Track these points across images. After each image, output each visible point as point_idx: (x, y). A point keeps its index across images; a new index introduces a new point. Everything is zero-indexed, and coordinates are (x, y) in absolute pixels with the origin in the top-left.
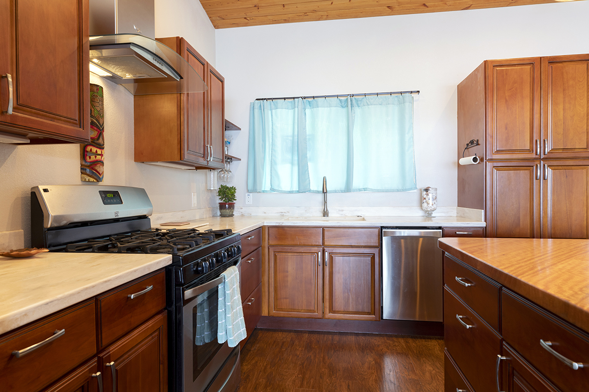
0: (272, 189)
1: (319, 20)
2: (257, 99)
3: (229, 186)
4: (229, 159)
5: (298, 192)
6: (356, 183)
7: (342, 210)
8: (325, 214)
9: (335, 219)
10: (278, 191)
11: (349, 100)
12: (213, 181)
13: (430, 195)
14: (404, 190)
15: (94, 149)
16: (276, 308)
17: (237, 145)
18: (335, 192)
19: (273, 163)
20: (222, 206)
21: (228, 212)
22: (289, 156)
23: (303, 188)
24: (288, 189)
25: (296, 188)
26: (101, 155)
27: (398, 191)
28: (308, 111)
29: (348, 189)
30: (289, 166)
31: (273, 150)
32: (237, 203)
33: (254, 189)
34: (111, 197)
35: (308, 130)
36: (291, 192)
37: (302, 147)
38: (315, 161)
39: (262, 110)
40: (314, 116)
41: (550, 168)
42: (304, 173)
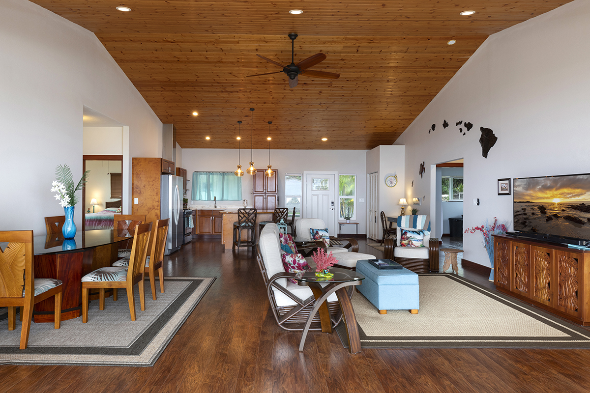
0: (199, 200)
2: (195, 172)
3: (186, 198)
4: (187, 190)
6: (225, 198)
7: (221, 206)
8: (216, 207)
9: (218, 208)
10: (201, 200)
11: (223, 173)
13: (245, 202)
14: (239, 200)
16: (200, 232)
17: (189, 186)
18: (218, 200)
19: (200, 192)
20: (184, 205)
22: (205, 189)
23: (209, 199)
25: (207, 199)
27: (237, 200)
28: (211, 176)
29: (222, 200)
30: (205, 193)
31: (200, 187)
32: (188, 204)
33: (194, 199)
35: (211, 182)
36: (205, 201)
37: (208, 187)
38: (213, 191)
39: (197, 175)
40: (213, 178)
41: (267, 196)
42: (209, 195)
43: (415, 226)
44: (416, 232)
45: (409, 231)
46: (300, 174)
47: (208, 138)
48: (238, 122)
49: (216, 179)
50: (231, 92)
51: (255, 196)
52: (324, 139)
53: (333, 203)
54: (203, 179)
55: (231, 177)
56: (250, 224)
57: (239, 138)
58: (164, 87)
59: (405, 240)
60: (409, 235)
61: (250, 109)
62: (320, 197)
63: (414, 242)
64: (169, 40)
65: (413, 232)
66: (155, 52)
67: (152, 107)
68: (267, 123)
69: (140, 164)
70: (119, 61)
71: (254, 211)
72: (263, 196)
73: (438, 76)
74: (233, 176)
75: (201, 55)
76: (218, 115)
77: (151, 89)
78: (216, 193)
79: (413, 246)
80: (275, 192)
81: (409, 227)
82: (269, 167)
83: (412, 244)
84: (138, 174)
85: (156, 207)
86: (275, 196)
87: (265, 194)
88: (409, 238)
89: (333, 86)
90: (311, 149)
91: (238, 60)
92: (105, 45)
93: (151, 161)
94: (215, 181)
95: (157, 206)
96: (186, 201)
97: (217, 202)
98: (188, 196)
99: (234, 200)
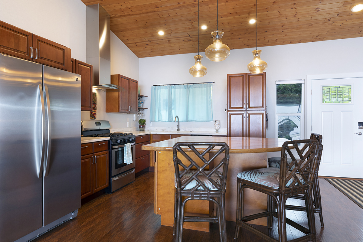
0: (159, 120)
1: (177, 54)
2: (154, 86)
3: (143, 119)
4: (143, 109)
5: (168, 121)
6: (190, 118)
7: (185, 129)
8: (178, 130)
9: (182, 132)
10: (161, 121)
11: (188, 86)
12: (135, 117)
13: (217, 123)
14: (208, 121)
15: (94, 110)
17: (147, 103)
18: (183, 121)
19: (159, 111)
20: (140, 127)
21: (142, 129)
22: (165, 108)
23: (170, 120)
24: (165, 120)
25: (167, 120)
26: (96, 112)
27: (206, 121)
28: (173, 90)
29: (187, 120)
30: (165, 111)
31: (159, 105)
32: (147, 126)
33: (153, 120)
34: (98, 123)
35: (173, 98)
36: (165, 122)
37: (170, 104)
38: (175, 108)
39: (155, 89)
40: (175, 92)
41: (250, 114)
42: (170, 114)
46: (301, 80)
47: (161, 33)
49: (179, 93)
51: (230, 114)
53: (360, 123)
54: (163, 93)
55: (198, 90)
72: (242, 114)
74: (200, 88)
80: (262, 107)
86: (262, 114)
87: (246, 111)
94: (177, 96)
96: (142, 124)
97: (180, 123)
98: (146, 115)
99: (202, 121)
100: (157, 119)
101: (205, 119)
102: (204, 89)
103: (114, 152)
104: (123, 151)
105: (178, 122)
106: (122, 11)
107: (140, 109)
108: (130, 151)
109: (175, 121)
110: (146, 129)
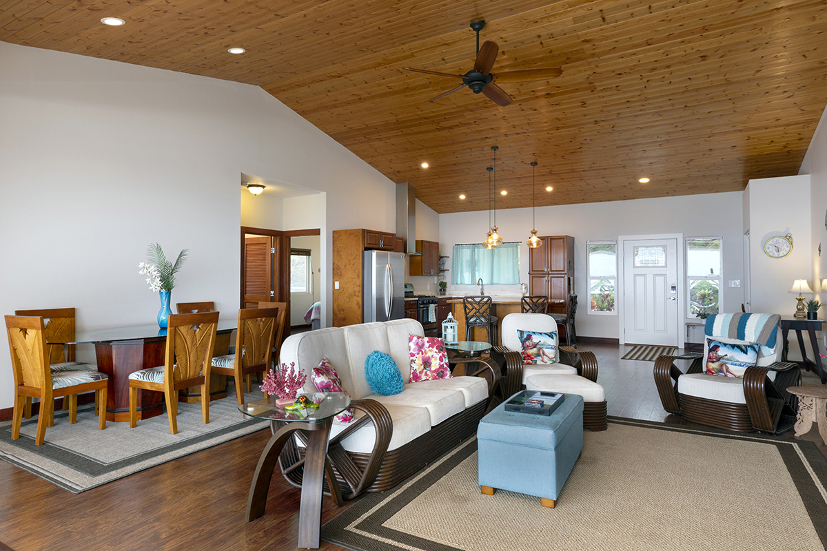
0: (461, 283)
2: (455, 245)
3: (444, 281)
4: (444, 271)
5: (471, 284)
6: (495, 281)
7: (490, 293)
8: (482, 293)
10: (463, 284)
12: (435, 280)
13: (523, 287)
14: (515, 284)
17: (448, 265)
18: (487, 284)
19: (462, 272)
20: (440, 290)
21: (443, 292)
22: (468, 269)
23: (473, 283)
27: (512, 284)
28: (476, 250)
29: (492, 283)
30: (468, 273)
31: (462, 266)
32: (448, 289)
33: (454, 283)
35: (476, 258)
36: (468, 284)
37: (473, 265)
38: (478, 271)
39: (457, 249)
40: (478, 252)
41: (551, 277)
42: (473, 276)
43: (741, 336)
44: (739, 347)
45: (725, 345)
46: (612, 241)
47: (462, 197)
48: (488, 168)
49: (483, 254)
50: (451, 128)
51: (532, 277)
52: (644, 180)
53: (673, 288)
54: (466, 254)
55: (503, 251)
56: (483, 320)
57: (504, 193)
58: (367, 137)
59: (713, 362)
60: (722, 352)
61: (492, 148)
62: (650, 278)
63: (731, 368)
64: (334, 74)
65: (733, 346)
66: (329, 94)
67: (370, 163)
68: (530, 165)
69: (340, 238)
70: (303, 113)
71: (488, 301)
72: (544, 277)
73: (817, 22)
74: (506, 249)
75: (380, 85)
76: (454, 163)
77: (355, 142)
78: (483, 274)
79: (729, 375)
80: (564, 270)
81: (730, 337)
82: (534, 233)
83: (728, 371)
84: (338, 251)
85: (357, 294)
86: (564, 277)
87: (548, 274)
88: (722, 357)
89: (599, 89)
90: (629, 198)
91: (430, 80)
92: (277, 97)
93: (352, 234)
94: (481, 257)
95: (359, 292)
96: (443, 286)
97: (484, 286)
98: (447, 278)
99: (508, 285)
100: (459, 282)
101: (511, 282)
102: (510, 250)
103: (421, 310)
104: (428, 310)
105: (482, 285)
106: (427, 185)
107: (441, 271)
108: (434, 311)
109: (478, 284)
110: (447, 293)
